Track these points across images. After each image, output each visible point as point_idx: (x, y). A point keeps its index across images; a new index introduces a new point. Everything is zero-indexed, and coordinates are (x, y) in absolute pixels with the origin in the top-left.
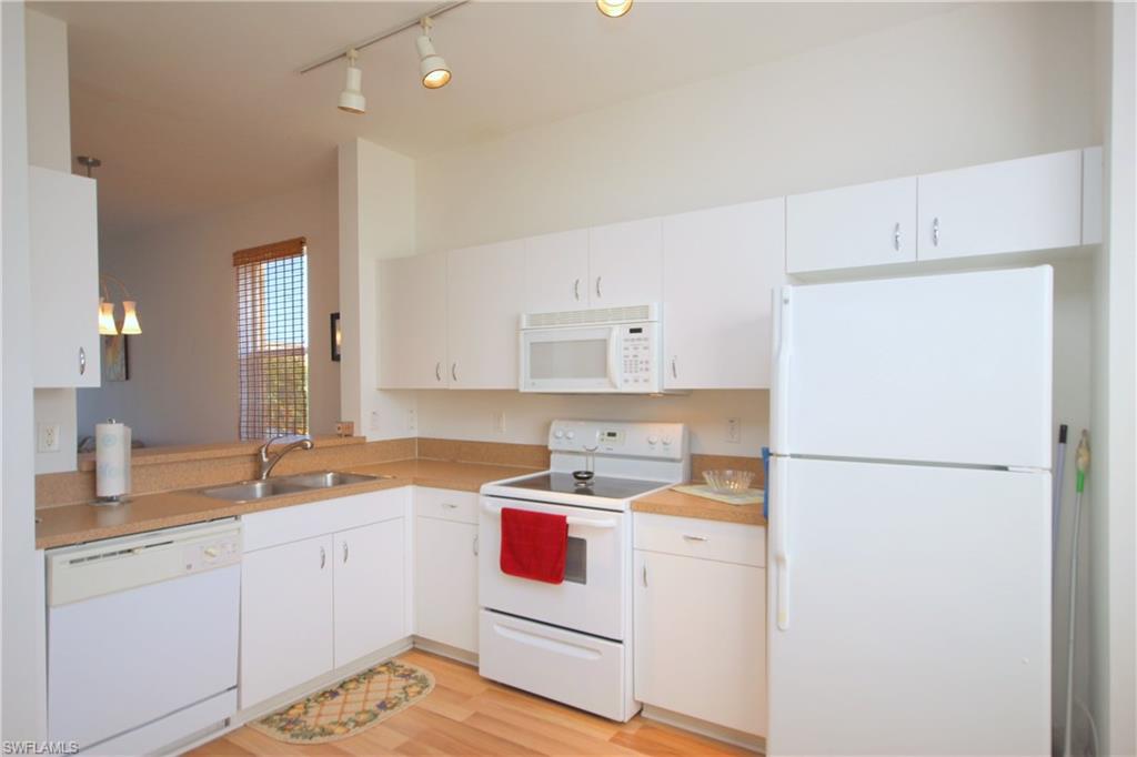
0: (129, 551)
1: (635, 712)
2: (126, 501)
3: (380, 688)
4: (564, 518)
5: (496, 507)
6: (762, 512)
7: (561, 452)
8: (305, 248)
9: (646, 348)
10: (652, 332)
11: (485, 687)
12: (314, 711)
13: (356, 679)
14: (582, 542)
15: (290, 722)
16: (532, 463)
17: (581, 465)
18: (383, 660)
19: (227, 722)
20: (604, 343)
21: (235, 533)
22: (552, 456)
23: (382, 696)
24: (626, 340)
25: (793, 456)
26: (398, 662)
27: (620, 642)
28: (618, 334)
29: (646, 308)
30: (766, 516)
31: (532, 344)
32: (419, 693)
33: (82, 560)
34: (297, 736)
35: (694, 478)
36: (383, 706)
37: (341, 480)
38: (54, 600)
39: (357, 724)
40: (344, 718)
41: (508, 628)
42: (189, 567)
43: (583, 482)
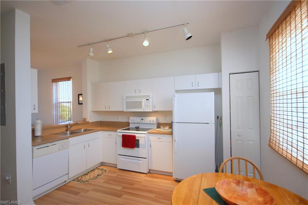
0: (47, 146)
1: (149, 171)
2: (41, 137)
3: (96, 172)
4: (135, 136)
5: (121, 134)
6: (171, 133)
7: (132, 123)
8: (71, 79)
9: (149, 103)
10: (150, 100)
11: (119, 170)
12: (84, 178)
13: (91, 171)
14: (139, 140)
15: (79, 180)
16: (126, 126)
17: (137, 125)
18: (96, 167)
19: (65, 181)
20: (141, 102)
21: (68, 142)
22: (130, 124)
23: (98, 174)
24: (146, 101)
25: (177, 123)
26: (99, 168)
27: (146, 158)
28: (144, 101)
29: (149, 96)
30: (172, 133)
31: (127, 102)
32: (105, 173)
33: (42, 148)
34: (82, 182)
35: (158, 127)
36: (98, 175)
37: (85, 130)
38: (34, 157)
39: (94, 179)
40: (91, 178)
41: (123, 158)
42: (59, 149)
43: (137, 129)
